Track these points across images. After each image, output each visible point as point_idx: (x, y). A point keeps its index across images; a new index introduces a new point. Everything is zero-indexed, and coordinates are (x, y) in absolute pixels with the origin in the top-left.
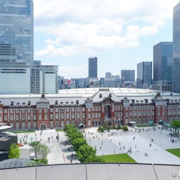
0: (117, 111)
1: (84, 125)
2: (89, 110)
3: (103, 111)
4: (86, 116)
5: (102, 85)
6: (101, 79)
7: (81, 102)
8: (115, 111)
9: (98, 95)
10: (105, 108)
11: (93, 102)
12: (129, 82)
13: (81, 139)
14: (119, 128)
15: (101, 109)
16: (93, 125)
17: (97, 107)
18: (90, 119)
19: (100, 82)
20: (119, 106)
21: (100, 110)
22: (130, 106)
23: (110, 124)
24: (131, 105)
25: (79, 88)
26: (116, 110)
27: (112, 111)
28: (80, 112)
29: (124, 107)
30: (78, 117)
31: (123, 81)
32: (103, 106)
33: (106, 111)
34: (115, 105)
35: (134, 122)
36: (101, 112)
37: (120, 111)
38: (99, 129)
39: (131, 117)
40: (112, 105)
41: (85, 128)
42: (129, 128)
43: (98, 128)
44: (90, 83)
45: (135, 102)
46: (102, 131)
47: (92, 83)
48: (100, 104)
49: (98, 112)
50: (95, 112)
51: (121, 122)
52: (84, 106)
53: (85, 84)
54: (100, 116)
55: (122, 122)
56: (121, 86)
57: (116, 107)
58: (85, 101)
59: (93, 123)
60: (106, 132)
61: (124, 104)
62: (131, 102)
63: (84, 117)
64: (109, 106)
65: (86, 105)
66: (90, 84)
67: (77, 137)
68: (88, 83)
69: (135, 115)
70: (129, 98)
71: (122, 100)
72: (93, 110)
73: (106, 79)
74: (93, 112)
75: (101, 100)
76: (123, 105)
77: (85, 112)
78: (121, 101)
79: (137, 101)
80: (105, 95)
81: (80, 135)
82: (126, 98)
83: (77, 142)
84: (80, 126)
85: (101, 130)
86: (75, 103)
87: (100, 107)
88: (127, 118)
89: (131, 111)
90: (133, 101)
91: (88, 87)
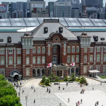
0: (71, 54)
1: (20, 76)
2: (28, 53)
3: (49, 53)
4: (22, 60)
5: (52, 13)
6: (49, 3)
7: (16, 40)
8: (67, 54)
9: (42, 29)
10: (52, 49)
11: (34, 39)
12: (93, 9)
13: (11, 97)
14: (73, 80)
15: (46, 51)
16: (34, 74)
17: (39, 47)
18: (29, 66)
19: (48, 8)
20: (73, 47)
21: (44, 52)
22: (91, 46)
23: (59, 73)
24: (93, 45)
25: (15, 17)
26: (69, 52)
27: (62, 54)
28: (13, 55)
29: (82, 47)
30: (11, 63)
31: (83, 8)
32: (49, 45)
33: (53, 54)
34: (67, 45)
35: (96, 71)
36: (46, 55)
37: (75, 54)
38: (42, 82)
39: (92, 64)
40: (63, 44)
41: (22, 79)
42: (88, 80)
43: (41, 79)
44: (32, 10)
45: (99, 41)
46: (47, 84)
47: (35, 10)
48: (44, 43)
49: (41, 55)
50: (36, 55)
51: (77, 71)
52: (19, 45)
53: (25, 11)
54: (44, 61)
55: (79, 71)
56: (81, 16)
57: (69, 47)
58: (22, 38)
59: (34, 72)
60: (53, 86)
61: (82, 43)
62: (92, 40)
63: (19, 62)
64: (59, 46)
65: (23, 44)
66: (33, 12)
67: (6, 94)
68: (29, 10)
69: (98, 61)
70: (89, 34)
71: (78, 37)
72: (34, 52)
73: (58, 4)
74: (34, 55)
75: (47, 36)
76: (80, 45)
77: (21, 55)
78: (77, 39)
79: (102, 39)
80: (53, 28)
81: (12, 91)
82: (85, 35)
83: (4, 101)
84: (13, 76)
85: (45, 83)
86: (5, 42)
87: (44, 48)
88: (86, 64)
89: (93, 54)
90: (96, 38)
91: (29, 16)
